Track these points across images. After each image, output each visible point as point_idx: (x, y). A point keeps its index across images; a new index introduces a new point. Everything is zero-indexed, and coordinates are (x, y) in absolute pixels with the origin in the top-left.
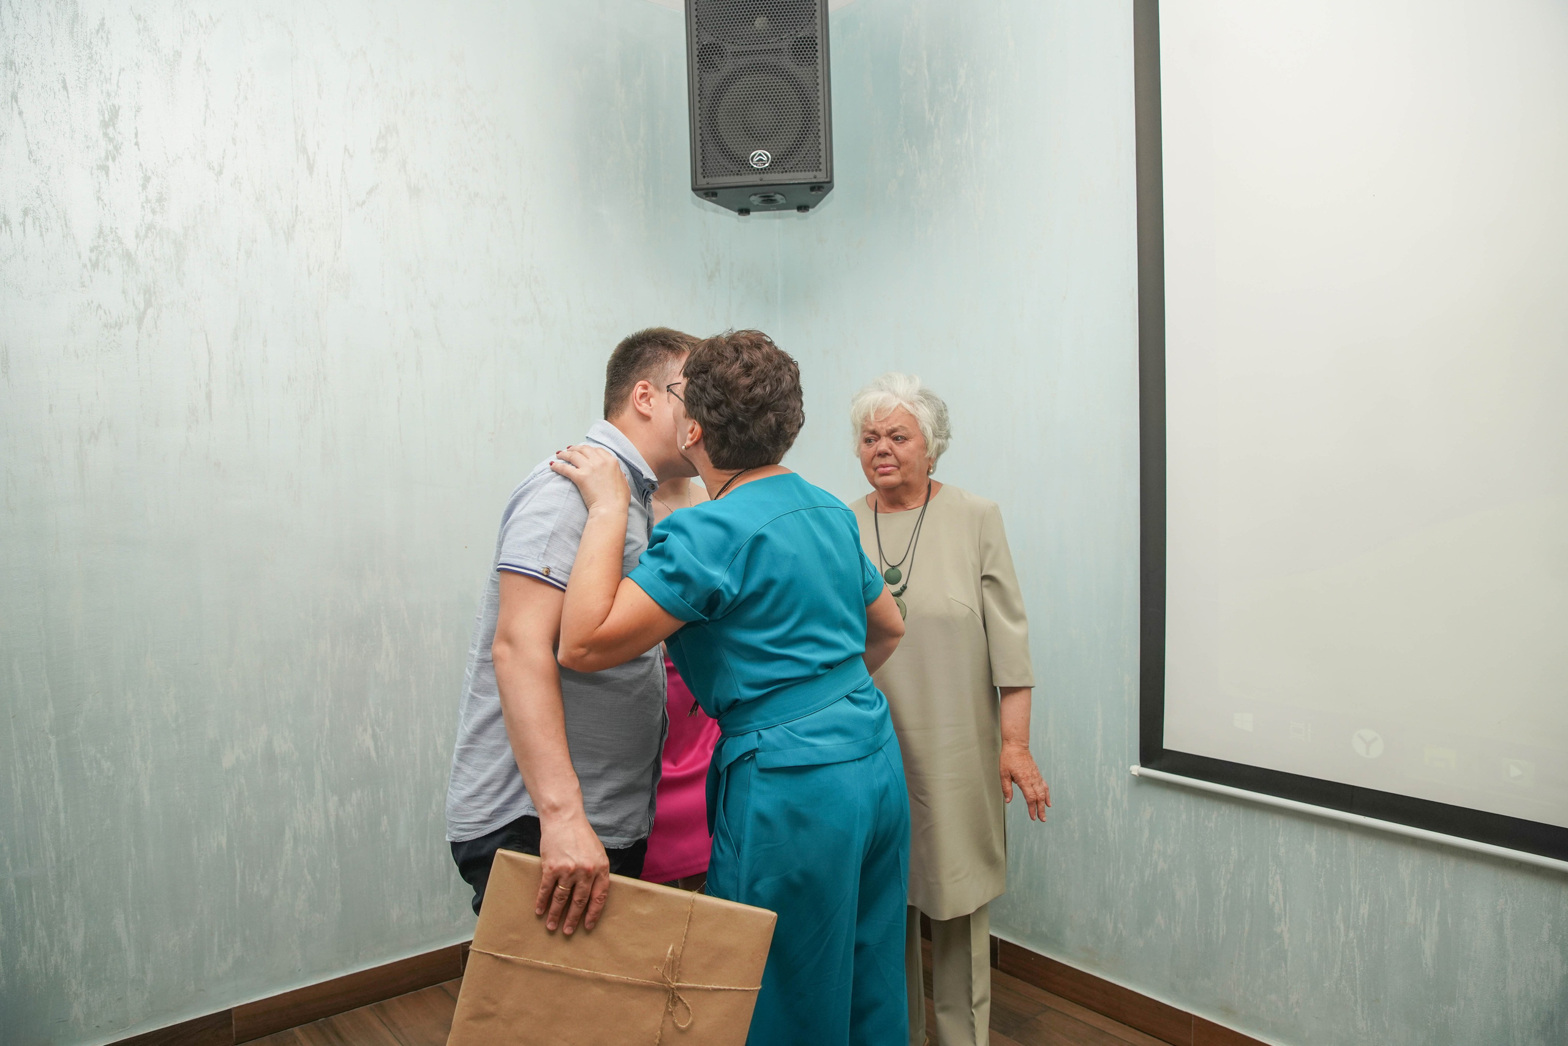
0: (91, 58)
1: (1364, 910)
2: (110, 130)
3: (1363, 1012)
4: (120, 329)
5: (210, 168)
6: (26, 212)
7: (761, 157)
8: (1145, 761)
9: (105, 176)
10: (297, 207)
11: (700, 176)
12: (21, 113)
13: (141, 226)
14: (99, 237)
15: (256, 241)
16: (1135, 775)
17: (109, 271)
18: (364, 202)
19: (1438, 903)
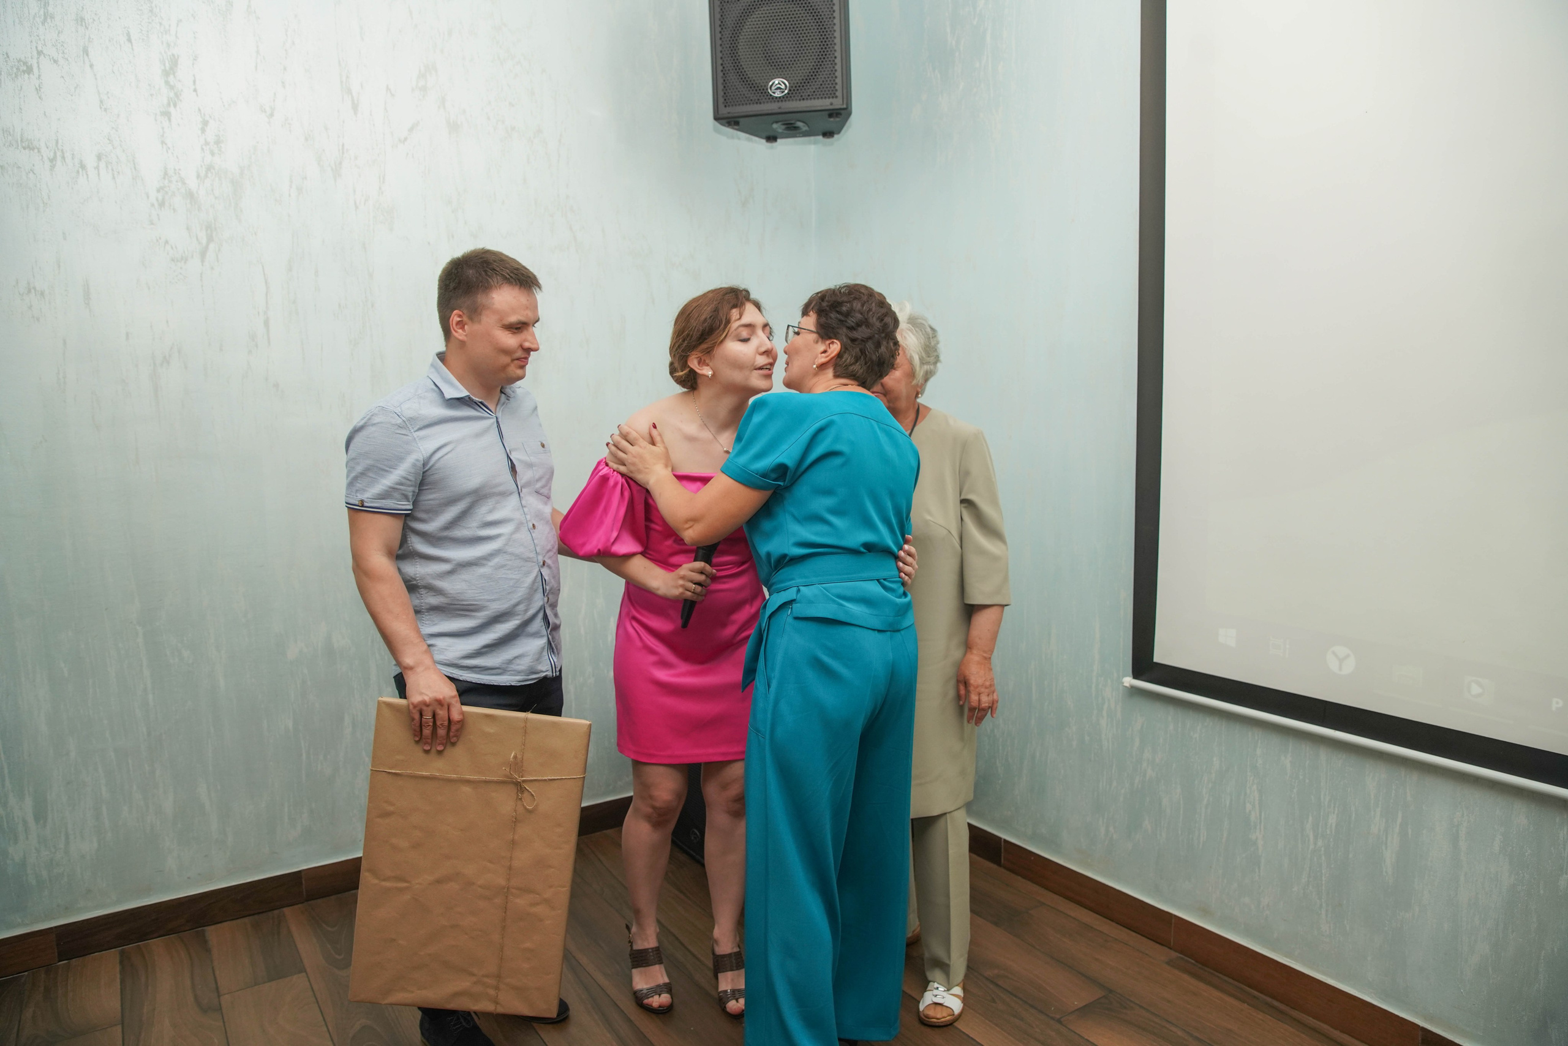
0: (151, 11)
1: (1332, 820)
2: (171, 79)
3: (1327, 916)
4: (185, 263)
5: (262, 111)
6: (99, 157)
7: (778, 85)
8: (1137, 674)
9: (167, 121)
10: (343, 145)
11: (721, 106)
12: (91, 66)
13: (202, 166)
14: (164, 178)
15: (306, 178)
16: (1126, 687)
17: (174, 209)
18: (406, 139)
19: (1400, 815)
